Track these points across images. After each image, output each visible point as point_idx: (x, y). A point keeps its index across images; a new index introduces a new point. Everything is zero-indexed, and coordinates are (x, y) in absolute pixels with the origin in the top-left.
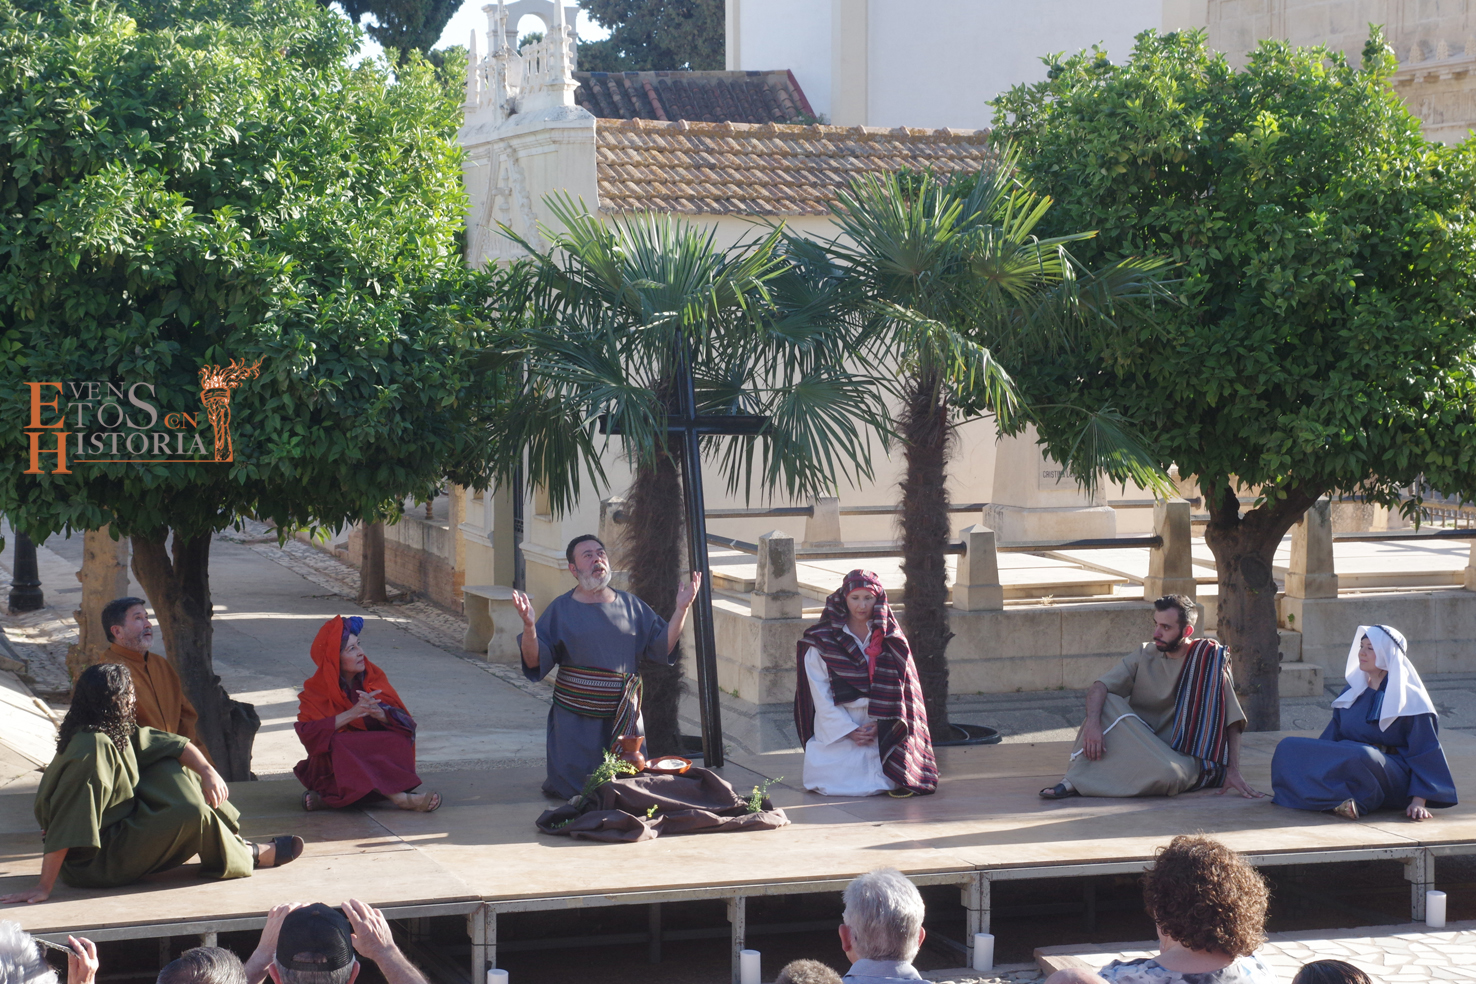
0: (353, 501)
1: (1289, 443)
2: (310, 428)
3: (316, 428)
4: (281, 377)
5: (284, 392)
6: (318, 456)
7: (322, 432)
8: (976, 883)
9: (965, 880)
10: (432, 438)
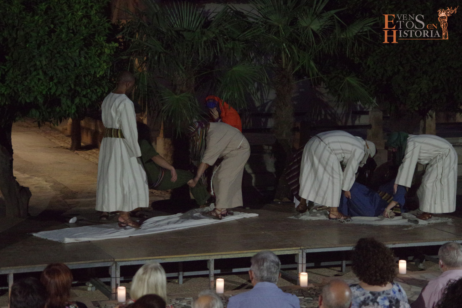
0: (66, 111)
1: (419, 89)
2: (49, 83)
3: (51, 83)
4: (38, 63)
5: (39, 69)
6: (52, 94)
7: (53, 83)
8: (300, 254)
9: (297, 252)
10: (96, 87)
